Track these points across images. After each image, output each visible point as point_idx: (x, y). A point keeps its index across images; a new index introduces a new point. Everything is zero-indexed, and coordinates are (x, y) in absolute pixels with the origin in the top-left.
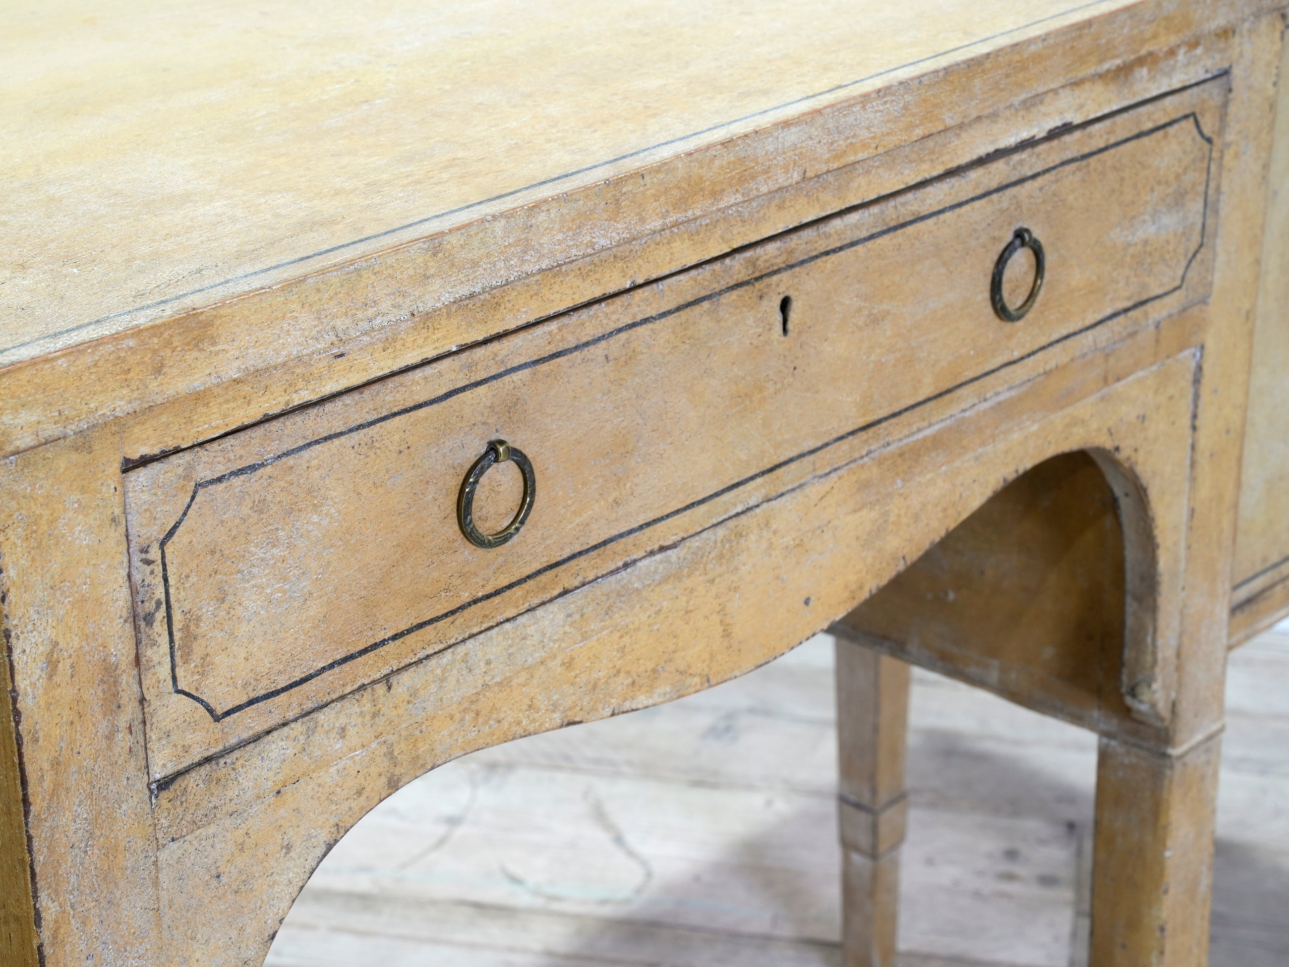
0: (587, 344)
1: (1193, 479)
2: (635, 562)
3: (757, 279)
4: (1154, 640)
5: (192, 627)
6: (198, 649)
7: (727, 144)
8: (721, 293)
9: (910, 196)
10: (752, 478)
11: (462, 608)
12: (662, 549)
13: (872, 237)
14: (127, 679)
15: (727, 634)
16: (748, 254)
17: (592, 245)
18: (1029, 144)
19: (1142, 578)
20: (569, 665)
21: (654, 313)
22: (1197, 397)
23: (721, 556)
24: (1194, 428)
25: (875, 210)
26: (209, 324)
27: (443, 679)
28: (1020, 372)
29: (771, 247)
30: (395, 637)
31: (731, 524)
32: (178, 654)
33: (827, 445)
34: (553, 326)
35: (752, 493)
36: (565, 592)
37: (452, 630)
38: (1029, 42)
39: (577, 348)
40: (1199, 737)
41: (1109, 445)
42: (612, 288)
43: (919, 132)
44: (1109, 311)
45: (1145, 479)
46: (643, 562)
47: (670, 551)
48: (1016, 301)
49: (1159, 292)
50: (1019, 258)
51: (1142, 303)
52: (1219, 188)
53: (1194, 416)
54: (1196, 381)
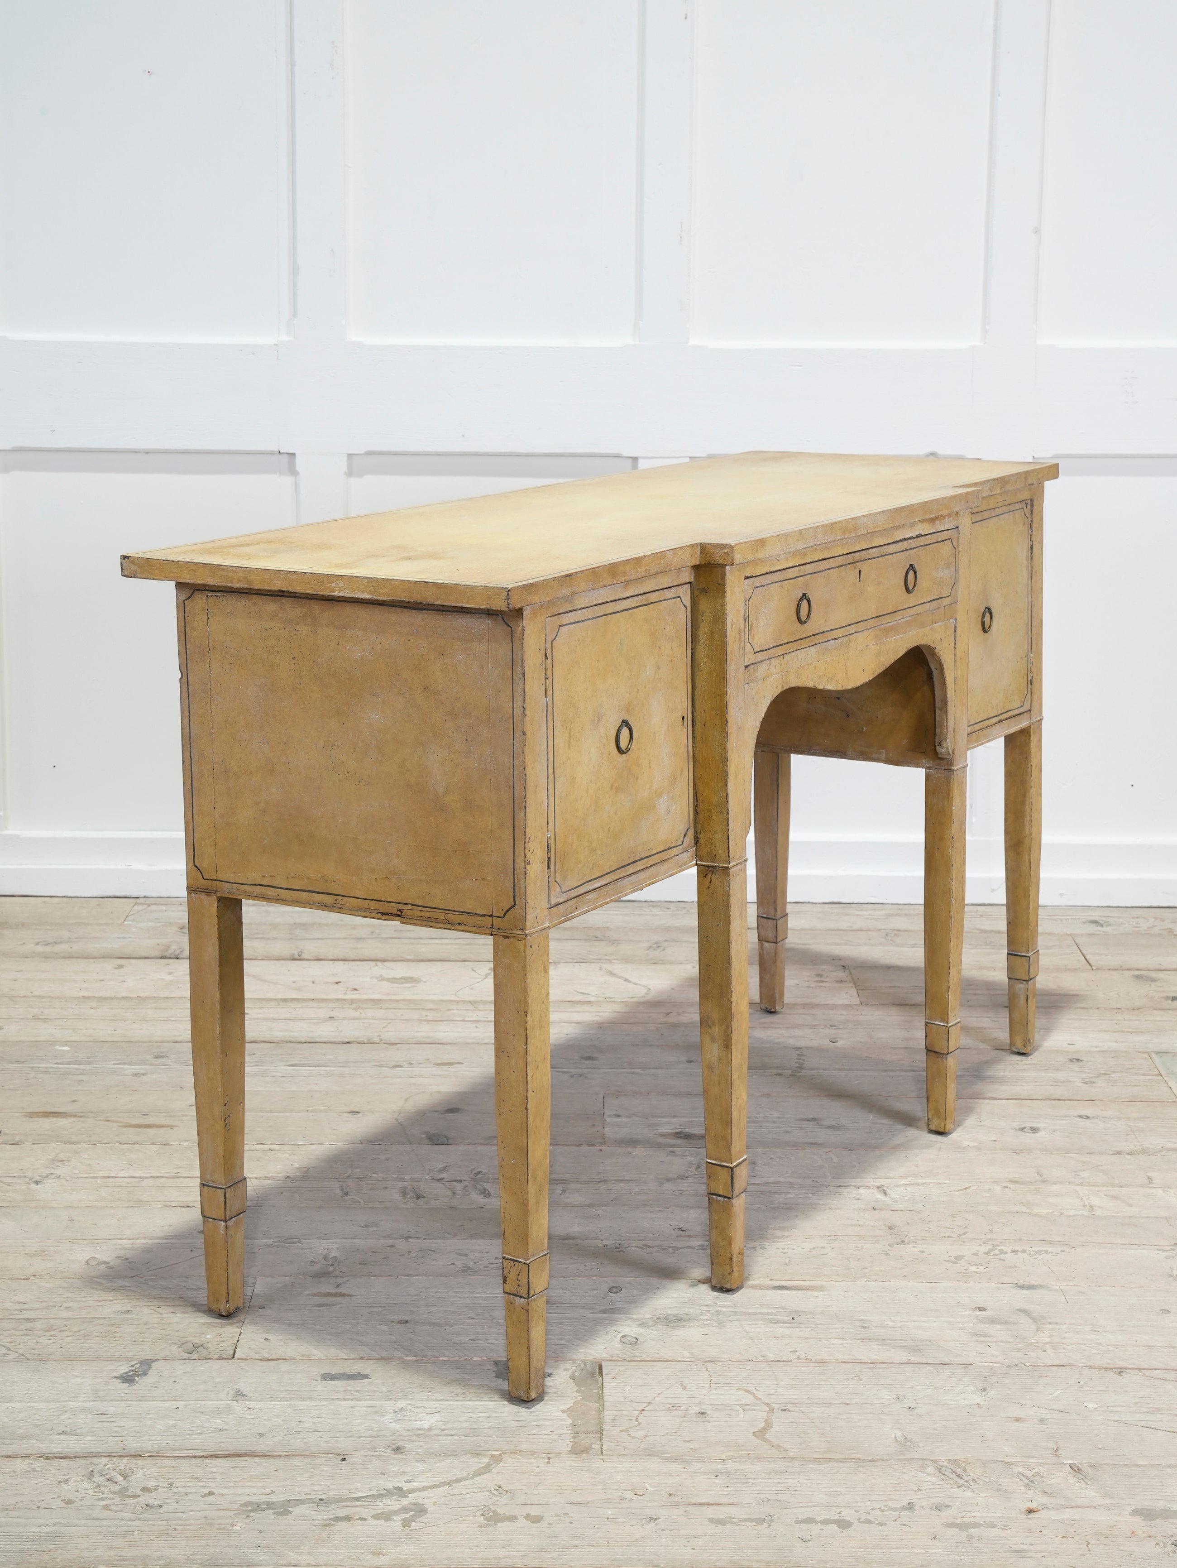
0: (821, 571)
1: (956, 666)
2: (830, 640)
3: (855, 563)
4: (947, 723)
5: (752, 625)
6: (753, 632)
7: (852, 518)
8: (847, 564)
9: (886, 547)
10: (853, 624)
11: (797, 640)
12: (835, 639)
13: (878, 557)
15: (846, 674)
16: (852, 554)
17: (827, 540)
18: (911, 538)
19: (942, 701)
20: (815, 667)
21: (834, 566)
22: (955, 636)
23: (846, 647)
24: (955, 648)
25: (878, 549)
26: (764, 542)
27: (793, 660)
28: (912, 611)
29: (857, 554)
30: (785, 644)
31: (848, 636)
32: (749, 632)
33: (868, 619)
34: (814, 564)
35: (852, 629)
36: (815, 644)
37: (794, 646)
38: (914, 504)
39: (819, 572)
40: (961, 766)
41: (933, 646)
42: (826, 557)
43: (891, 525)
44: (932, 598)
45: (943, 662)
46: (830, 642)
47: (836, 641)
48: (911, 587)
49: (945, 596)
50: (911, 573)
51: (941, 598)
52: (958, 565)
53: (955, 644)
54: (955, 631)
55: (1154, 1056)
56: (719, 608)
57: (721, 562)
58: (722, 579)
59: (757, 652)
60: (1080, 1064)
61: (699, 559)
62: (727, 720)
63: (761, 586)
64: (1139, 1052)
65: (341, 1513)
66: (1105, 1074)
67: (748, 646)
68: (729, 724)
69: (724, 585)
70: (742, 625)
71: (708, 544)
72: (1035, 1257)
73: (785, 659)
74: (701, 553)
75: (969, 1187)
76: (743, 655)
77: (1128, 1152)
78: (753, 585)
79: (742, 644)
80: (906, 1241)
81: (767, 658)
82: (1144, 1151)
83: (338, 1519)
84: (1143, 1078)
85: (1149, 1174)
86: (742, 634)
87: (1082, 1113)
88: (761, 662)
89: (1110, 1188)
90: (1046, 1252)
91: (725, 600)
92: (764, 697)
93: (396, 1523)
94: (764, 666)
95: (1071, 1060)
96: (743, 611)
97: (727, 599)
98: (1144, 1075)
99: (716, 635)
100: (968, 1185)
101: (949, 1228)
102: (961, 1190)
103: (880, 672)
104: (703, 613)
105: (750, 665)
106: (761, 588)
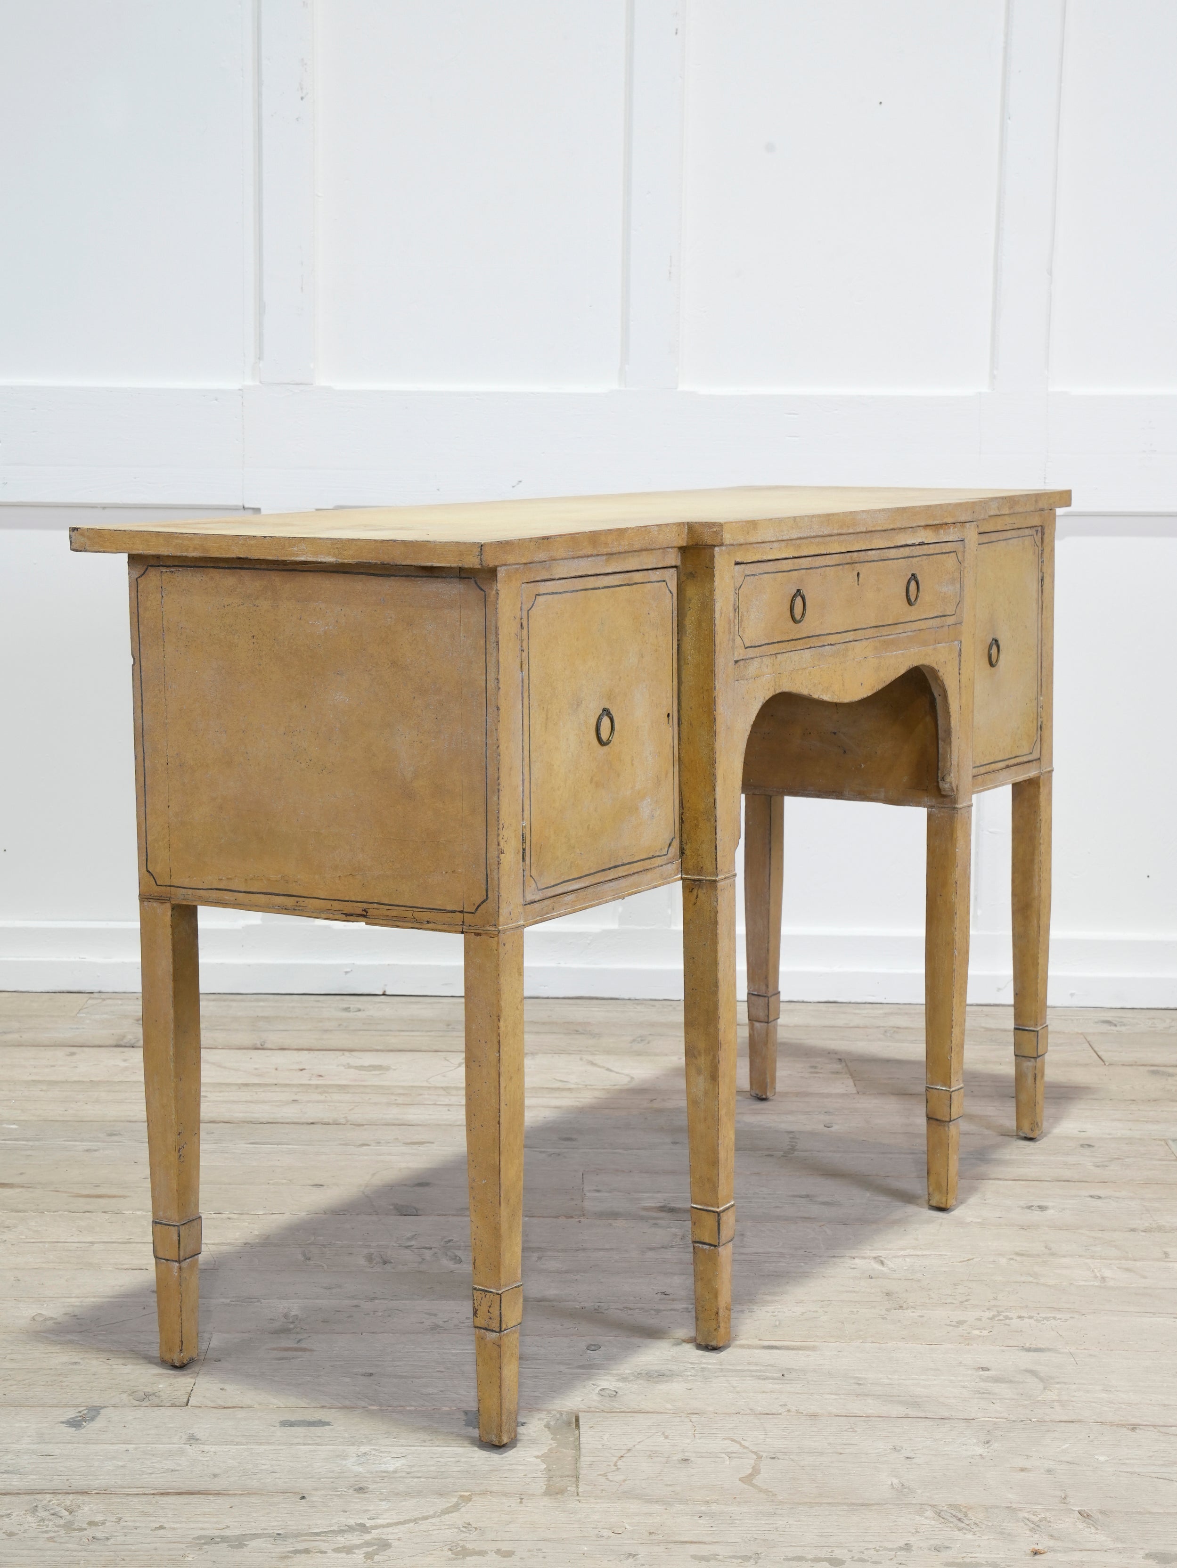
0: (816, 568)
1: (960, 694)
2: (825, 645)
3: (853, 563)
4: (951, 756)
6: (743, 624)
7: (850, 512)
8: (845, 564)
9: (886, 550)
10: (851, 631)
11: (790, 640)
12: (831, 645)
13: (878, 561)
15: (843, 685)
16: (851, 554)
18: (913, 545)
19: (945, 731)
20: (810, 673)
21: (830, 564)
22: (960, 661)
23: (845, 655)
24: (960, 674)
25: (878, 551)
26: (758, 524)
27: (786, 661)
28: (914, 626)
29: (856, 554)
30: (778, 642)
31: (845, 644)
32: (740, 624)
33: (867, 628)
34: (808, 559)
35: (851, 636)
36: (810, 648)
37: (788, 646)
38: (915, 507)
39: (814, 568)
40: (965, 804)
41: (936, 669)
42: (822, 553)
43: (893, 527)
44: (936, 615)
45: (947, 687)
46: (826, 647)
47: (832, 647)
48: (913, 599)
49: (949, 614)
50: (913, 584)
51: (945, 616)
52: (963, 582)
53: (960, 669)
54: (960, 655)
55: (1170, 1142)
56: (707, 594)
57: (710, 542)
58: (710, 562)
59: (747, 648)
60: (1092, 1149)
61: (686, 539)
62: (715, 718)
63: (753, 575)
64: (1155, 1139)
65: (300, 1546)
66: (1118, 1159)
67: (738, 640)
68: (718, 722)
69: (713, 568)
70: (732, 615)
71: (696, 523)
73: (778, 659)
74: (688, 534)
75: (972, 1259)
76: (733, 648)
77: (1143, 1229)
78: (744, 572)
79: (731, 637)
80: (904, 1306)
81: (758, 655)
82: (1160, 1229)
83: (296, 1552)
84: (1159, 1162)
85: (1165, 1250)
86: (732, 625)
87: (1094, 1193)
88: (752, 658)
89: (1123, 1261)
90: (1055, 1318)
91: (713, 585)
92: (755, 698)
93: (359, 1556)
94: (756, 663)
95: (1082, 1146)
96: (733, 599)
97: (716, 584)
98: (1160, 1160)
99: (704, 624)
100: (971, 1257)
101: (951, 1295)
102: (964, 1261)
103: (880, 689)
104: (690, 600)
105: (740, 660)
106: (752, 577)
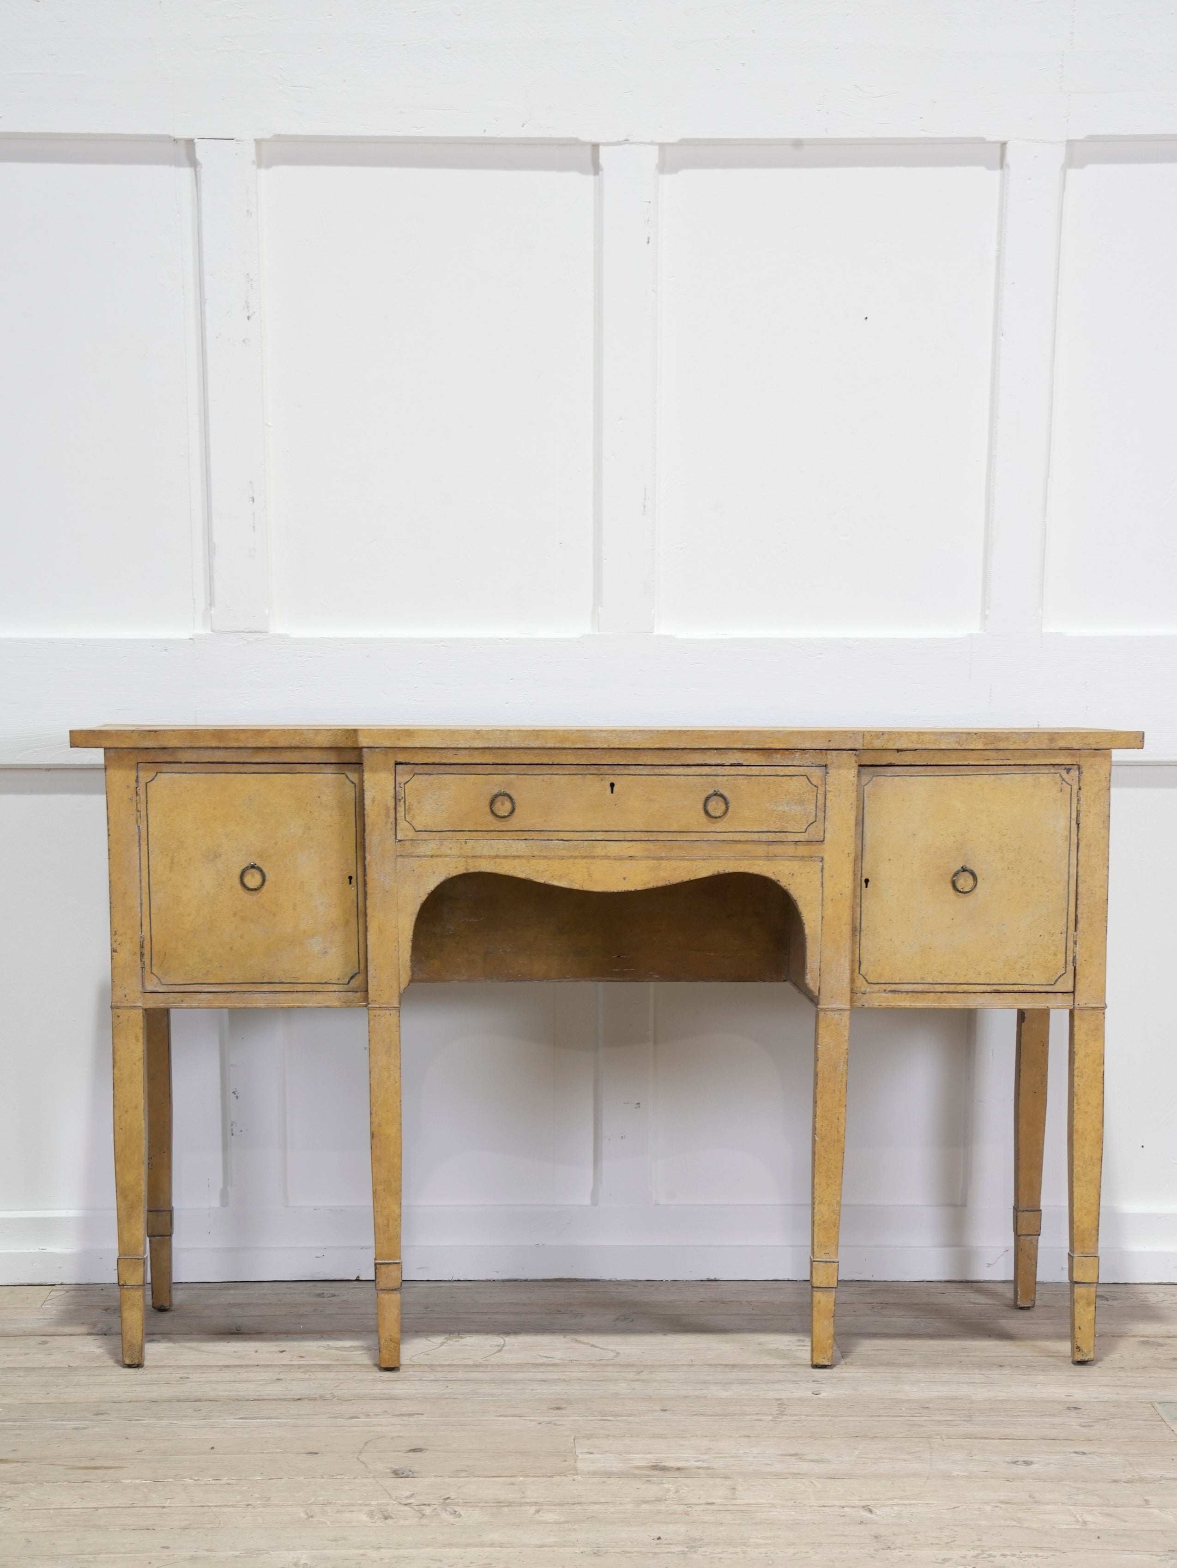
5: (411, 806)
6: (412, 812)
13: (648, 775)
14: (392, 812)
32: (407, 812)
55: (1157, 1405)
59: (417, 832)
60: (1078, 1411)
63: (428, 774)
64: (1141, 1403)
66: (1104, 1419)
67: (401, 822)
68: (369, 886)
72: (1024, 1559)
73: (469, 845)
75: (958, 1507)
77: (1125, 1480)
78: (412, 771)
79: (392, 816)
80: (892, 1547)
82: (1142, 1480)
84: (1144, 1423)
85: (1145, 1498)
87: (1076, 1450)
88: (423, 842)
89: (1104, 1508)
90: (1036, 1556)
92: (434, 873)
94: (432, 844)
95: (1069, 1408)
96: (393, 791)
97: (365, 777)
98: (1145, 1420)
100: (957, 1505)
101: (937, 1538)
102: (950, 1509)
105: (407, 838)
106: (426, 776)
